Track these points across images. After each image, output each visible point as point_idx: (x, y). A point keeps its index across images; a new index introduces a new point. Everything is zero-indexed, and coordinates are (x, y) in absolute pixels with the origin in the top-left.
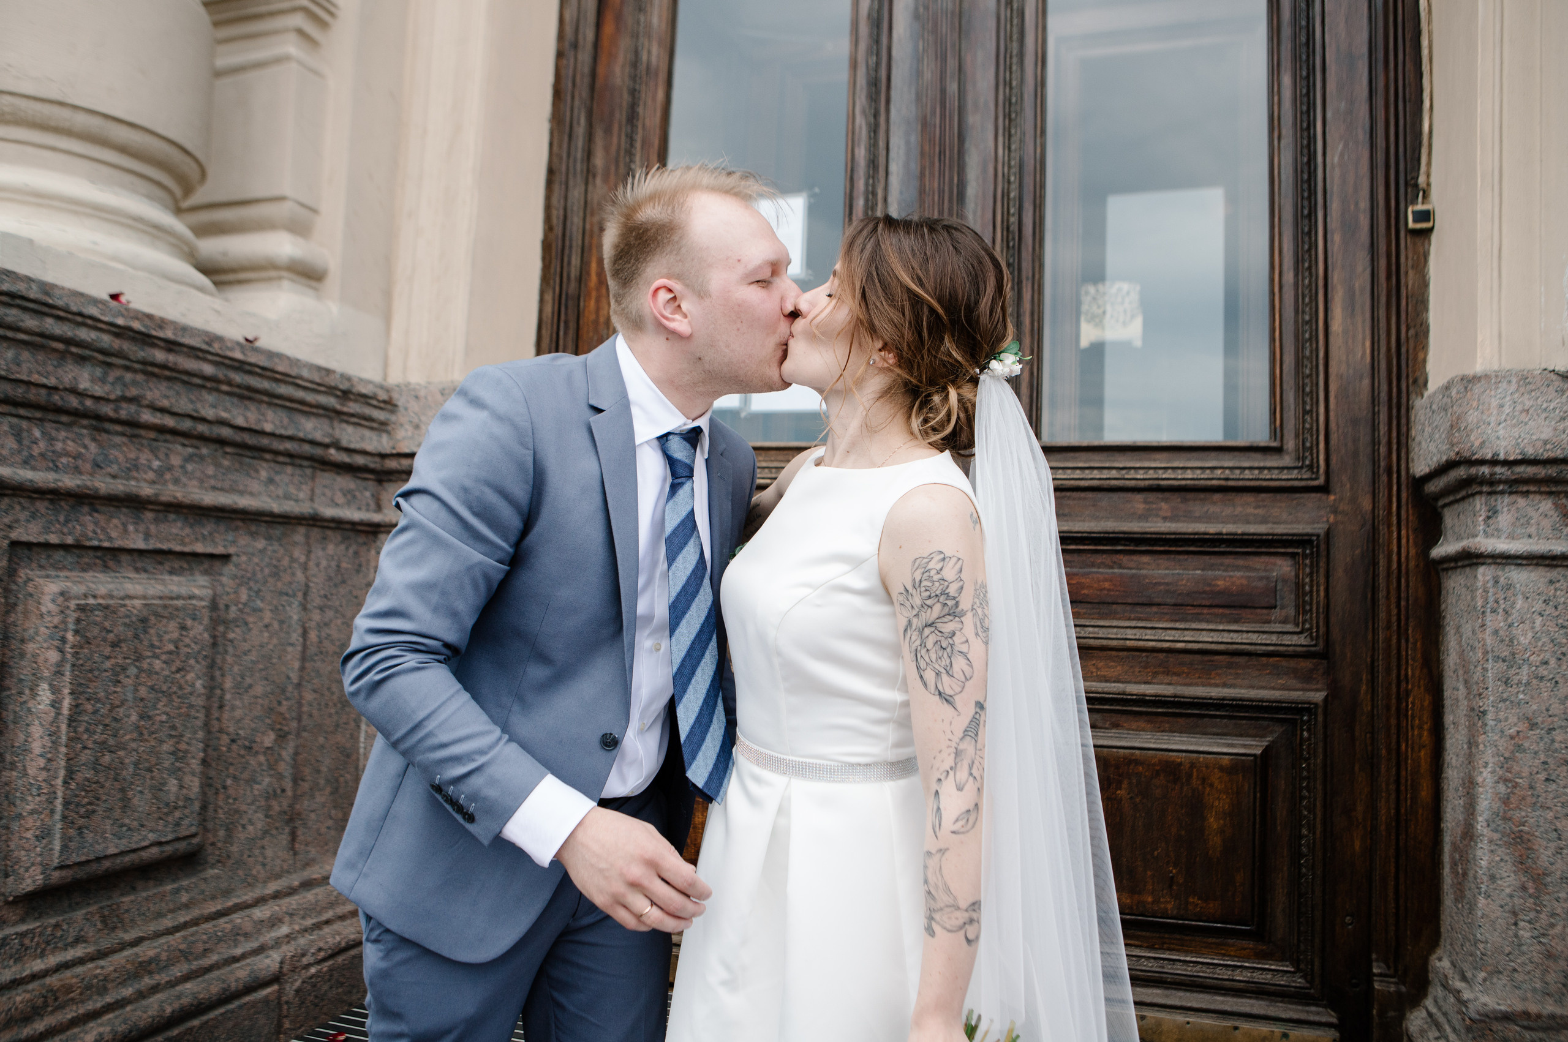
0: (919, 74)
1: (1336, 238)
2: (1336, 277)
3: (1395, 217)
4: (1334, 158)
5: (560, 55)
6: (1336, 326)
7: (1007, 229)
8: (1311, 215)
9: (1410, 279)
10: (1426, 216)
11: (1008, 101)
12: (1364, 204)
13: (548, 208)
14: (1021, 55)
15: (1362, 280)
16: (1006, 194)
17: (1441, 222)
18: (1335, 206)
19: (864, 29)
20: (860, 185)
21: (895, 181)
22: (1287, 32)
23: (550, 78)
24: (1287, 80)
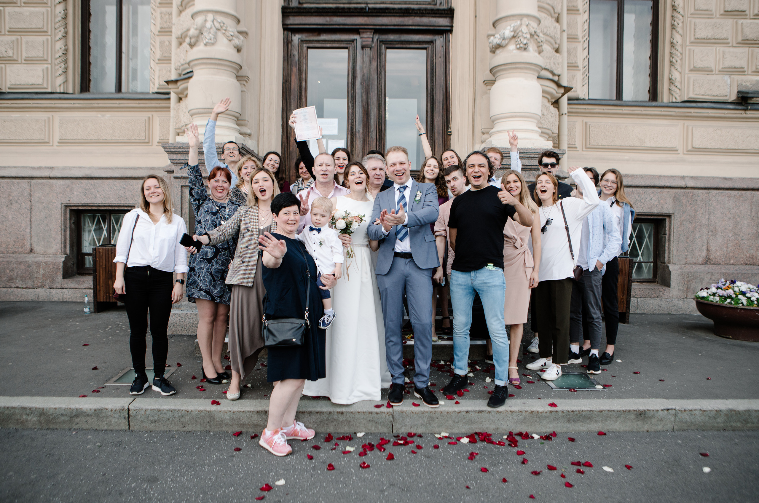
0: (362, 97)
1: (437, 134)
2: (436, 141)
3: (446, 132)
4: (436, 120)
5: (283, 83)
6: (436, 150)
7: (379, 129)
8: (433, 130)
9: (448, 143)
10: (450, 132)
11: (379, 104)
12: (441, 128)
13: (282, 118)
14: (382, 94)
15: (441, 142)
16: (379, 122)
17: (453, 133)
18: (436, 128)
19: (350, 85)
20: (350, 117)
21: (357, 117)
22: (429, 95)
23: (282, 88)
24: (429, 104)
